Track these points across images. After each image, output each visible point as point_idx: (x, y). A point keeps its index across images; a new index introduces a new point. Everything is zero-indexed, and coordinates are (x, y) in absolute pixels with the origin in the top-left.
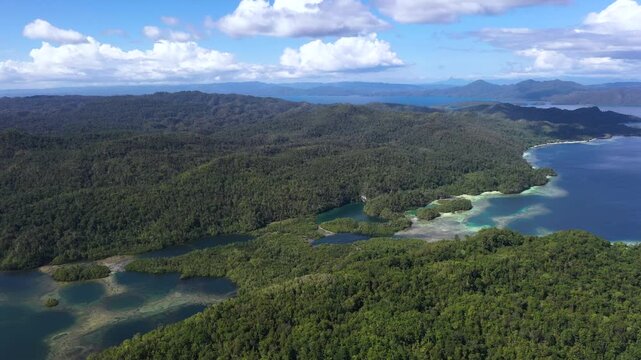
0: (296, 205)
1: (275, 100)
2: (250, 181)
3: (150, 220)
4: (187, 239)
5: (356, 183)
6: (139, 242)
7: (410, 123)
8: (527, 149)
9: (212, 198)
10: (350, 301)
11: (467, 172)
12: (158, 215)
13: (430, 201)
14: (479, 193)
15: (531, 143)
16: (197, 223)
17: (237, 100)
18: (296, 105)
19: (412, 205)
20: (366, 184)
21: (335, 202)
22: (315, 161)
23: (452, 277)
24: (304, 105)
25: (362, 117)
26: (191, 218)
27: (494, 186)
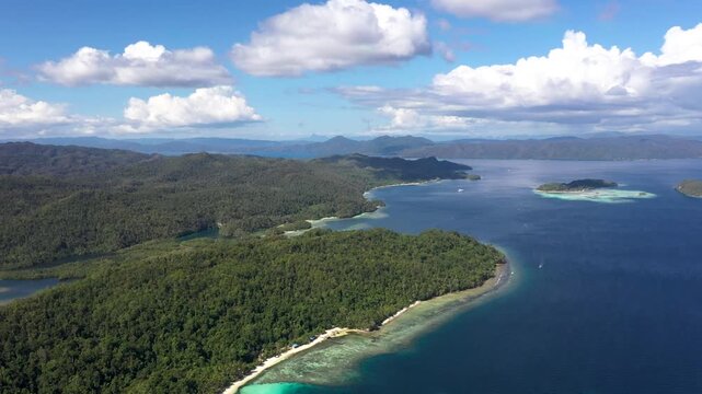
0: (157, 230)
1: (124, 152)
2: (112, 211)
3: (16, 245)
4: (55, 259)
5: (212, 213)
6: (7, 262)
7: (265, 168)
8: (368, 190)
9: (76, 226)
10: (208, 262)
11: (311, 204)
12: (22, 240)
13: (277, 224)
14: (320, 218)
15: (372, 185)
16: (63, 245)
17: (78, 153)
18: (148, 157)
19: (261, 227)
20: (222, 213)
21: (193, 228)
22: (172, 196)
23: (279, 248)
24: (156, 157)
25: (218, 164)
26: (57, 241)
27: (332, 212)
